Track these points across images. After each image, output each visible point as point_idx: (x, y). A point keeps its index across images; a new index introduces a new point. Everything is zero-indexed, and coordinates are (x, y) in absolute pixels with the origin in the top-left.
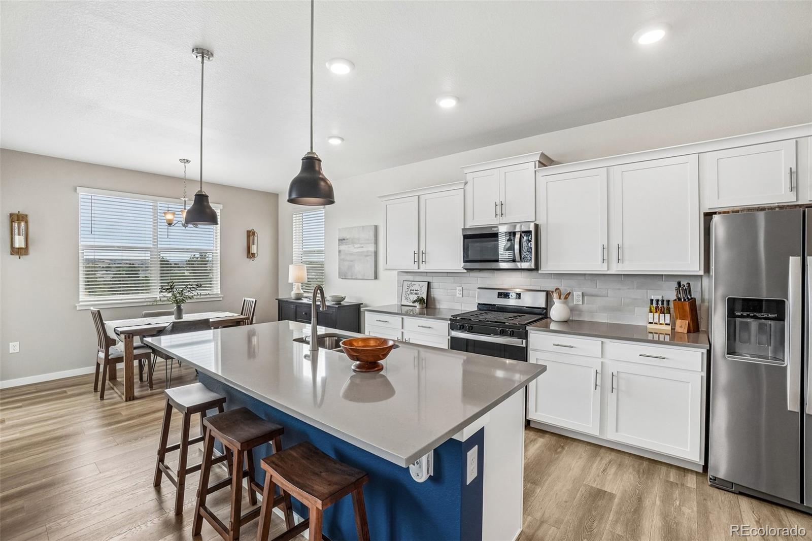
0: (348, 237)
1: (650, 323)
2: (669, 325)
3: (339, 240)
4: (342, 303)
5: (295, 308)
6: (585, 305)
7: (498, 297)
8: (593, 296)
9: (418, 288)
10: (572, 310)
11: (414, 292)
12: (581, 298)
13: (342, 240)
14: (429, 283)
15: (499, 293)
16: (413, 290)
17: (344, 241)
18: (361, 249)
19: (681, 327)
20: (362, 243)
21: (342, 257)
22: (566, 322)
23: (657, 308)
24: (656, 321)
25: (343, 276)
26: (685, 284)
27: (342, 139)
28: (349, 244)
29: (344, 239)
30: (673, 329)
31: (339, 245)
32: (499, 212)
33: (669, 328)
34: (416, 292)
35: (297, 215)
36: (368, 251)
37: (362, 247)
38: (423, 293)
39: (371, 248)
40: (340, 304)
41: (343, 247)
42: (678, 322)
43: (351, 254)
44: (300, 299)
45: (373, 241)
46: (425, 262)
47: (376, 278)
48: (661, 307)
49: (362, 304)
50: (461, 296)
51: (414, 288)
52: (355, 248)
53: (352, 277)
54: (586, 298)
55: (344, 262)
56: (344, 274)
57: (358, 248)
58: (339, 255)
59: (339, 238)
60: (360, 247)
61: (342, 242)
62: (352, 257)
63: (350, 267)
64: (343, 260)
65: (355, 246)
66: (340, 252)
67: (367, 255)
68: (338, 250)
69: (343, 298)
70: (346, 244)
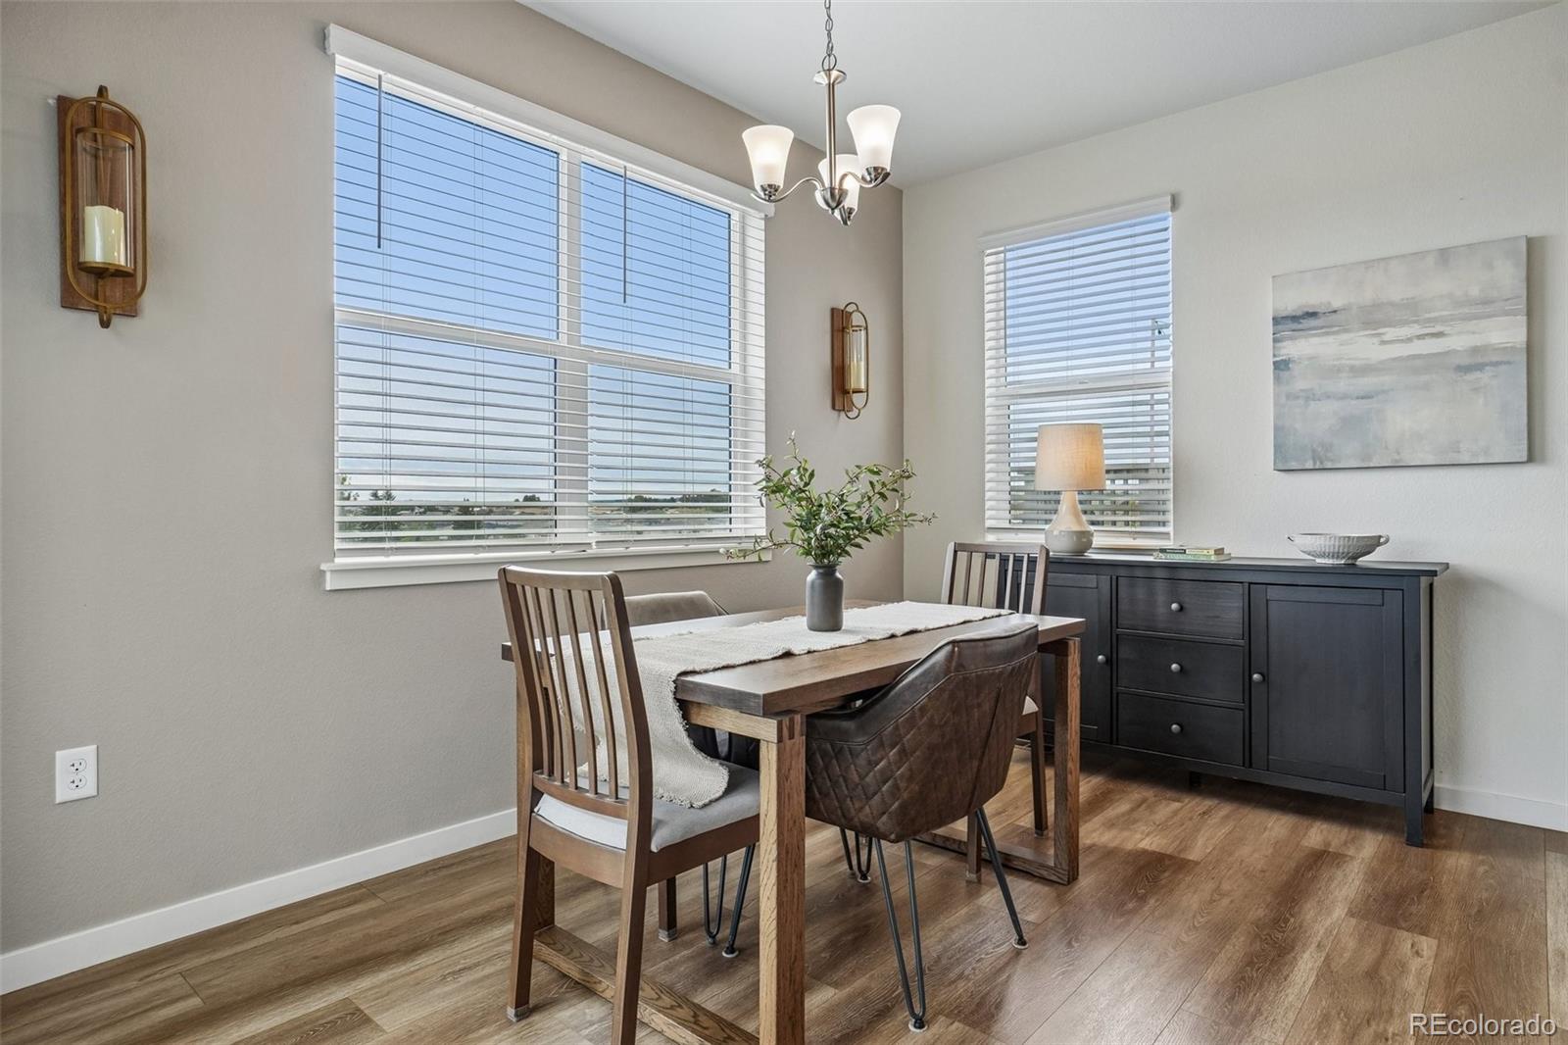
0: (1337, 304)
3: (1276, 321)
5: (1105, 587)
13: (1291, 322)
17: (1309, 323)
18: (1430, 341)
20: (1435, 320)
21: (1300, 385)
25: (1305, 458)
28: (1346, 331)
29: (1313, 315)
31: (1275, 341)
35: (1009, 255)
36: (1477, 351)
37: (1439, 335)
39: (1508, 333)
41: (1305, 348)
43: (1366, 369)
45: (1518, 303)
47: (1533, 456)
49: (1447, 566)
52: (1383, 343)
53: (1364, 459)
55: (1312, 403)
56: (1314, 451)
57: (1409, 340)
58: (1277, 379)
59: (1275, 310)
60: (1420, 337)
61: (1295, 326)
62: (1367, 383)
63: (1349, 424)
64: (1310, 396)
65: (1391, 333)
66: (1281, 366)
67: (1473, 363)
68: (1274, 363)
69: (1373, 543)
70: (1327, 334)
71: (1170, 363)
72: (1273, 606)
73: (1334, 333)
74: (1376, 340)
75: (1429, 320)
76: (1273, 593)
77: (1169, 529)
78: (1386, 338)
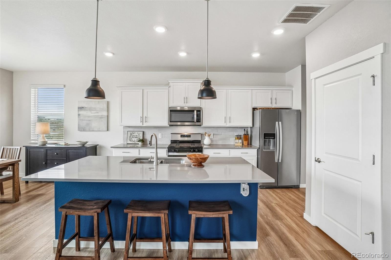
0: (86, 107)
1: (236, 143)
2: (241, 143)
3: (78, 108)
4: (85, 145)
5: (45, 151)
6: (214, 138)
7: (181, 137)
8: (217, 135)
9: (137, 135)
10: (212, 140)
11: (135, 136)
12: (213, 136)
14: (143, 132)
15: (181, 135)
16: (134, 136)
17: (82, 109)
18: (97, 113)
19: (246, 143)
21: (81, 118)
22: (209, 145)
23: (238, 138)
24: (238, 142)
25: (81, 129)
26: (246, 130)
27: (114, 54)
28: (87, 111)
29: (83, 108)
30: (243, 144)
31: (78, 111)
32: (186, 101)
33: (241, 144)
34: (136, 137)
36: (102, 116)
37: (98, 113)
38: (141, 137)
39: (105, 114)
40: (84, 146)
41: (81, 112)
42: (245, 142)
43: (89, 117)
44: (45, 145)
45: (106, 110)
46: (147, 122)
47: (108, 130)
48: (239, 137)
49: (98, 145)
50: (161, 137)
51: (135, 135)
52: (92, 113)
53: (90, 129)
54: (214, 136)
55: (83, 121)
56: (83, 128)
57: (94, 113)
58: (78, 117)
59: (78, 106)
60: (96, 113)
61: (81, 109)
62: (90, 119)
63: (88, 124)
64: (82, 120)
65: (93, 112)
66: (79, 115)
67: (101, 117)
68: (78, 114)
69: (87, 142)
70: (85, 111)
71: (64, 112)
72: (70, 153)
73: (86, 111)
74: (91, 113)
75: (97, 111)
76: (70, 151)
77: (64, 140)
78: (92, 112)
